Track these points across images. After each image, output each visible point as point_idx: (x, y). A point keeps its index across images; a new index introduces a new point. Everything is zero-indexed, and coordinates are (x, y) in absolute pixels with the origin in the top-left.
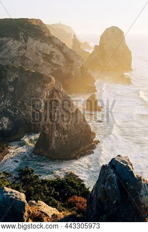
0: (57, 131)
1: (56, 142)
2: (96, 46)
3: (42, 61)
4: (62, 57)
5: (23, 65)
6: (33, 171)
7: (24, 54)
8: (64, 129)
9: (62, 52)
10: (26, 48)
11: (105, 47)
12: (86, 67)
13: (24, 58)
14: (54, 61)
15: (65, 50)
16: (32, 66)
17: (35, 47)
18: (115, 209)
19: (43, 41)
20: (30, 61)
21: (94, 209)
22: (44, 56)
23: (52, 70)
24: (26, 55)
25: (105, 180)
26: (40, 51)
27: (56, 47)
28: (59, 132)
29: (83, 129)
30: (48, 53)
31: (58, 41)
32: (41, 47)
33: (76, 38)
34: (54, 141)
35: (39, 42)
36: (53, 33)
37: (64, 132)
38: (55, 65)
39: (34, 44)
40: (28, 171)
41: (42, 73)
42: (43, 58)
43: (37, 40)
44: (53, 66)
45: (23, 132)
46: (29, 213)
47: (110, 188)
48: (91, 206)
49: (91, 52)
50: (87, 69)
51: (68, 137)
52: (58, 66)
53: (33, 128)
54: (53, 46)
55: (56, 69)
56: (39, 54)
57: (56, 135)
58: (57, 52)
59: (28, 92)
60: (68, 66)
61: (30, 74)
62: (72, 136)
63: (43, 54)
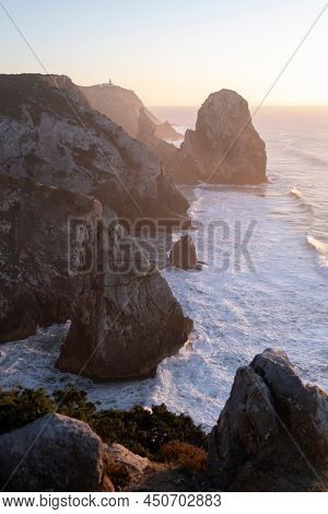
0: (107, 318)
1: (106, 340)
2: (189, 132)
3: (73, 165)
4: (116, 157)
5: (31, 174)
6: (84, 394)
7: (33, 150)
8: (123, 313)
9: (115, 144)
10: (36, 138)
11: (208, 132)
12: (168, 178)
13: (32, 159)
14: (99, 166)
15: (122, 142)
16: (51, 176)
17: (55, 136)
18: (269, 449)
19: (74, 121)
20: (45, 166)
21: (225, 455)
22: (76, 154)
23: (94, 185)
24: (36, 153)
25: (246, 396)
26: (67, 144)
27: (102, 135)
28: (112, 319)
29: (165, 311)
30: (87, 148)
31: (106, 123)
32: (71, 134)
33: (145, 116)
34: (101, 340)
35: (66, 125)
36: (94, 105)
37: (124, 319)
38: (102, 173)
39: (54, 128)
40: (75, 394)
41: (72, 190)
42: (75, 158)
43: (60, 120)
44: (97, 176)
45: (33, 321)
46: (105, 461)
47: (256, 409)
48: (218, 451)
49: (177, 144)
50: (171, 181)
51: (134, 330)
52: (108, 175)
53: (54, 312)
54: (95, 133)
55: (104, 181)
56: (66, 149)
57: (106, 327)
58: (105, 145)
59: (44, 234)
60: (129, 175)
61: (47, 195)
62: (142, 328)
63: (76, 149)
